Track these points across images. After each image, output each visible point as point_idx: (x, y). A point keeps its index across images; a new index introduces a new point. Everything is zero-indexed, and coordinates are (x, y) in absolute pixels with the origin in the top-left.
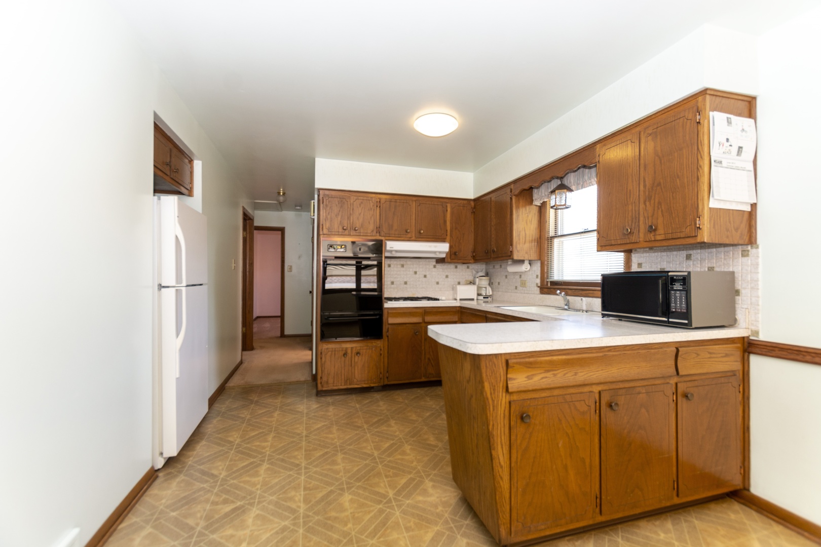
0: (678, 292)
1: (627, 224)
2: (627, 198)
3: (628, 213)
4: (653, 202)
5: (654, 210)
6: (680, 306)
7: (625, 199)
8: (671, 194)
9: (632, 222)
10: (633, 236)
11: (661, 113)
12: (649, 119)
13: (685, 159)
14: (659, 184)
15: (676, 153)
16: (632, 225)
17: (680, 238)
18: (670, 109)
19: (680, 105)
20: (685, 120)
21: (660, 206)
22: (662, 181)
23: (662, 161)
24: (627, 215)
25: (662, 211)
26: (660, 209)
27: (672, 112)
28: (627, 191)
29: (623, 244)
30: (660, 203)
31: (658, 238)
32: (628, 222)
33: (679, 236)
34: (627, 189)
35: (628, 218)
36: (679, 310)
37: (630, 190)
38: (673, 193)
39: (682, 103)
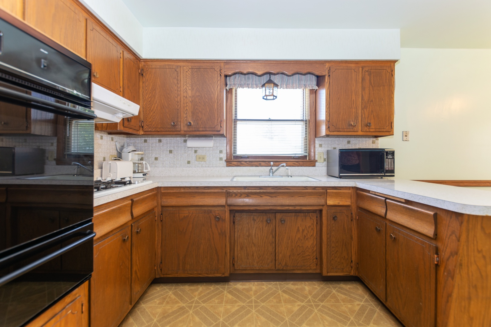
0: (390, 160)
1: (351, 120)
2: (351, 104)
3: (352, 114)
4: (368, 110)
5: (369, 114)
6: (391, 167)
7: (350, 105)
8: (379, 108)
9: (355, 119)
10: (355, 128)
11: (373, 62)
12: (366, 62)
13: (386, 92)
14: (372, 101)
15: (382, 87)
16: (354, 121)
17: (383, 132)
18: (378, 62)
19: (383, 62)
20: (386, 72)
21: (372, 113)
22: (373, 99)
23: (374, 89)
24: (351, 114)
25: (374, 116)
26: (373, 115)
27: (377, 64)
28: (351, 100)
29: (348, 131)
30: (372, 111)
31: (372, 130)
32: (352, 119)
33: (383, 131)
34: (351, 98)
35: (352, 116)
36: (390, 169)
37: (353, 100)
38: (380, 108)
39: (384, 62)
